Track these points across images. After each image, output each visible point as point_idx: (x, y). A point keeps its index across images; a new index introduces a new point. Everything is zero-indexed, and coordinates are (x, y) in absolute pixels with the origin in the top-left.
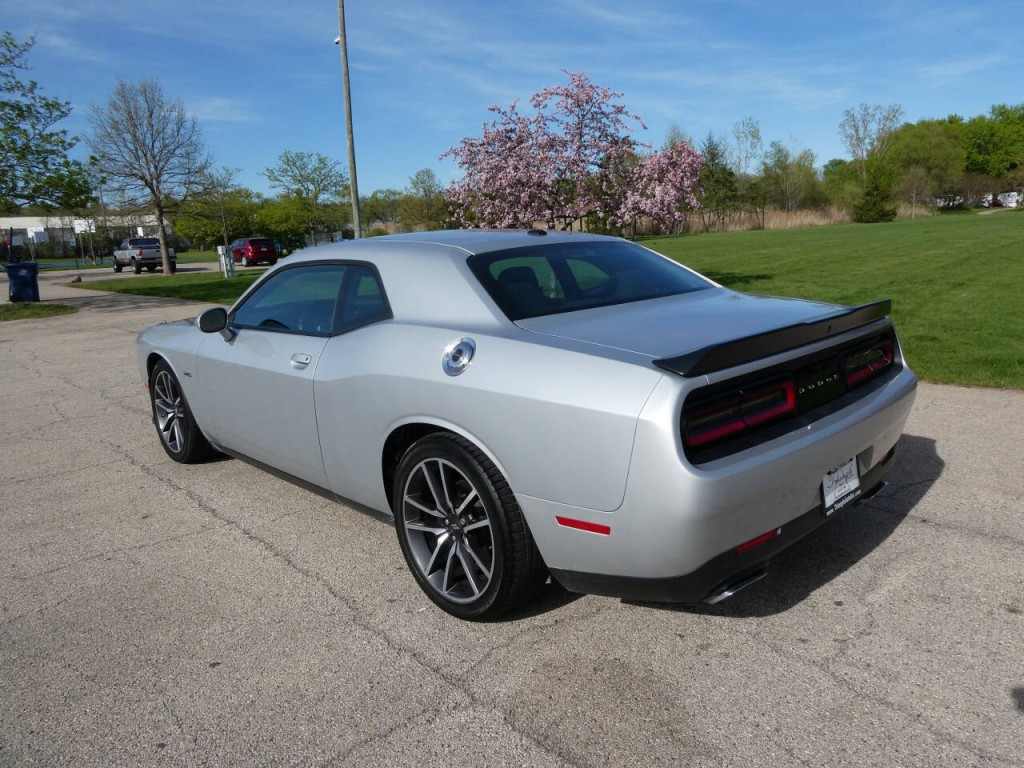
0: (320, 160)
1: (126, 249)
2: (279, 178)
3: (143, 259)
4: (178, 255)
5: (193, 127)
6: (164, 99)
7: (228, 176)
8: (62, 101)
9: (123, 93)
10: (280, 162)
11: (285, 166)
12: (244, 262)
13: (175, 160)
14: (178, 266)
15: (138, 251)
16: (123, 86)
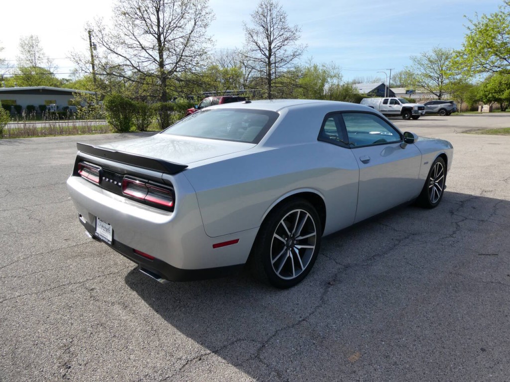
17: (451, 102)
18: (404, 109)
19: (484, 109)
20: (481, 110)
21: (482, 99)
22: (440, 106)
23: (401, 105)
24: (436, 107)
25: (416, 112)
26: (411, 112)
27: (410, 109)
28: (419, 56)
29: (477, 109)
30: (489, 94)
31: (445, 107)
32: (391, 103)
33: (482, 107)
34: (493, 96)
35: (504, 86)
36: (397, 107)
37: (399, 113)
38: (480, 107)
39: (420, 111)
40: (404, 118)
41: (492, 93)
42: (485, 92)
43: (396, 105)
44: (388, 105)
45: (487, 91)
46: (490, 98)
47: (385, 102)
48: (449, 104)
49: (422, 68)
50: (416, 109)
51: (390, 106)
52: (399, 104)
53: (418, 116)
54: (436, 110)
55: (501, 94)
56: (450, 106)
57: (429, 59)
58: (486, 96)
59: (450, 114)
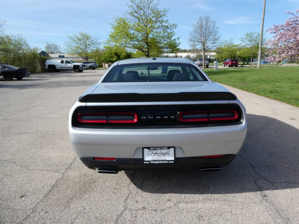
0: (258, 34)
1: (197, 61)
2: (244, 40)
3: (200, 64)
4: (210, 63)
5: (217, 27)
6: (211, 20)
7: (231, 40)
8: (176, 24)
9: (200, 19)
10: (245, 36)
11: (246, 37)
12: (228, 66)
13: (211, 37)
14: (209, 66)
15: (199, 62)
16: (201, 17)
17: (94, 62)
18: (74, 66)
19: (106, 66)
20: (105, 67)
21: (104, 61)
22: (89, 65)
23: (72, 64)
24: (87, 65)
25: (81, 68)
26: (79, 69)
27: (78, 66)
28: (72, 36)
29: (102, 66)
30: (107, 59)
31: (92, 65)
32: (66, 63)
33: (105, 65)
34: (109, 59)
35: (113, 54)
36: (70, 65)
37: (72, 68)
38: (104, 65)
39: (84, 68)
40: (76, 72)
41: (108, 58)
42: (105, 57)
43: (69, 64)
44: (64, 64)
45: (106, 57)
46: (108, 60)
47: (62, 62)
48: (94, 63)
49: (75, 43)
50: (81, 66)
51: (66, 65)
52: (71, 63)
53: (82, 70)
54: (88, 67)
55: (113, 58)
56: (94, 64)
57: (78, 38)
58: (106, 60)
59: (95, 69)
